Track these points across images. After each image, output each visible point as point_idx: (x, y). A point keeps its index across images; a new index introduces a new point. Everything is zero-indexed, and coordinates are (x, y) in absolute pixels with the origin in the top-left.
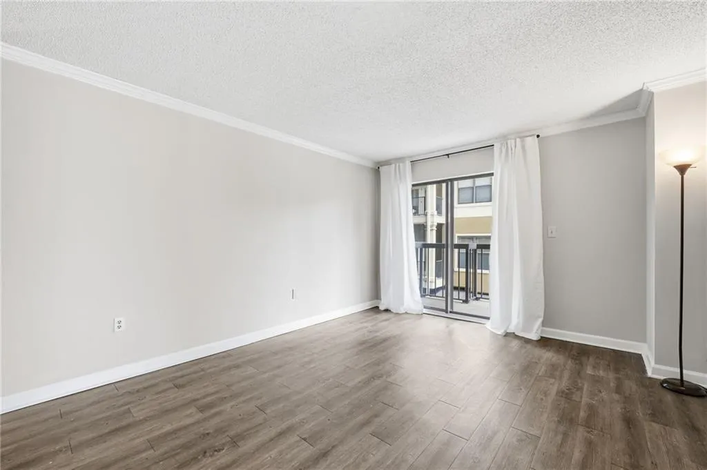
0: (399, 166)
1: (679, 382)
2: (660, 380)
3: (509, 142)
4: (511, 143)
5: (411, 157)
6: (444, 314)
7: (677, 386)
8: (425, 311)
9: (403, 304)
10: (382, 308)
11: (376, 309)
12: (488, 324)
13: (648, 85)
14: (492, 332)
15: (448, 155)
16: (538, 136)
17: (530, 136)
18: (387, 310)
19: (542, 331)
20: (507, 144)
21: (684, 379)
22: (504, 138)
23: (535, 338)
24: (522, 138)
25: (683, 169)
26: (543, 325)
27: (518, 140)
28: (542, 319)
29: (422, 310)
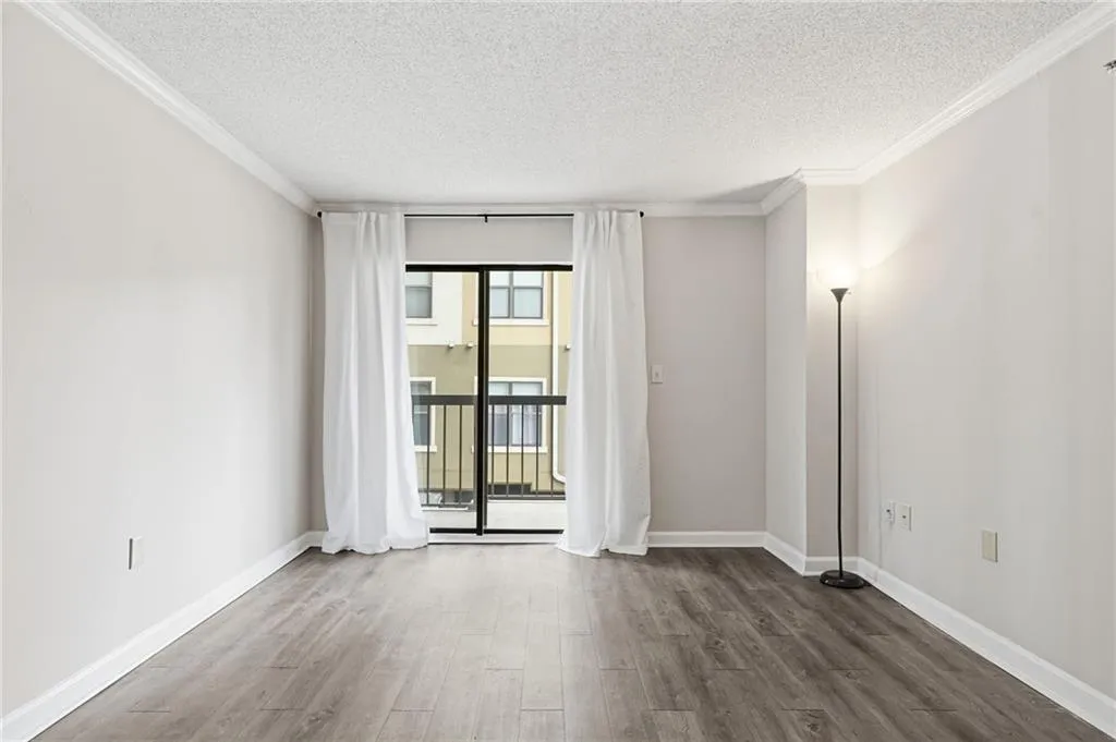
0: (378, 218)
1: (837, 574)
2: (816, 577)
3: (600, 213)
4: (603, 216)
5: (404, 204)
6: (474, 538)
7: (836, 578)
8: (434, 538)
9: (385, 532)
10: (330, 547)
11: (313, 553)
12: (561, 542)
13: (804, 173)
14: (572, 554)
15: (486, 216)
16: (642, 214)
17: (632, 211)
18: (344, 553)
19: (651, 539)
20: (596, 218)
21: (844, 569)
22: (591, 205)
23: (643, 553)
24: (619, 211)
25: (839, 294)
26: (650, 529)
27: (615, 214)
28: (648, 518)
29: (427, 538)
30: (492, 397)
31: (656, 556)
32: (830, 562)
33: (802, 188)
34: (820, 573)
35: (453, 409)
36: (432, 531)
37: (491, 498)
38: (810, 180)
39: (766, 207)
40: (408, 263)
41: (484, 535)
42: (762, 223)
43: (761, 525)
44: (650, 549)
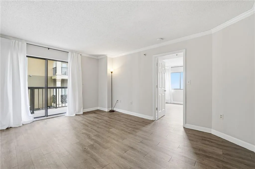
4: (75, 54)
7: (111, 111)
10: (3, 128)
16: (81, 55)
18: (8, 128)
19: (83, 111)
20: (73, 54)
23: (82, 113)
24: (78, 54)
25: (112, 72)
26: (83, 109)
27: (77, 54)
28: (82, 108)
29: (33, 120)
30: (49, 87)
31: (84, 113)
32: (111, 109)
33: (107, 57)
34: (109, 111)
35: (41, 90)
36: (34, 118)
37: (48, 109)
38: (108, 56)
39: (99, 58)
40: (28, 55)
41: (48, 117)
42: (98, 60)
43: (98, 106)
44: (83, 113)
